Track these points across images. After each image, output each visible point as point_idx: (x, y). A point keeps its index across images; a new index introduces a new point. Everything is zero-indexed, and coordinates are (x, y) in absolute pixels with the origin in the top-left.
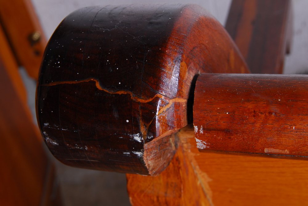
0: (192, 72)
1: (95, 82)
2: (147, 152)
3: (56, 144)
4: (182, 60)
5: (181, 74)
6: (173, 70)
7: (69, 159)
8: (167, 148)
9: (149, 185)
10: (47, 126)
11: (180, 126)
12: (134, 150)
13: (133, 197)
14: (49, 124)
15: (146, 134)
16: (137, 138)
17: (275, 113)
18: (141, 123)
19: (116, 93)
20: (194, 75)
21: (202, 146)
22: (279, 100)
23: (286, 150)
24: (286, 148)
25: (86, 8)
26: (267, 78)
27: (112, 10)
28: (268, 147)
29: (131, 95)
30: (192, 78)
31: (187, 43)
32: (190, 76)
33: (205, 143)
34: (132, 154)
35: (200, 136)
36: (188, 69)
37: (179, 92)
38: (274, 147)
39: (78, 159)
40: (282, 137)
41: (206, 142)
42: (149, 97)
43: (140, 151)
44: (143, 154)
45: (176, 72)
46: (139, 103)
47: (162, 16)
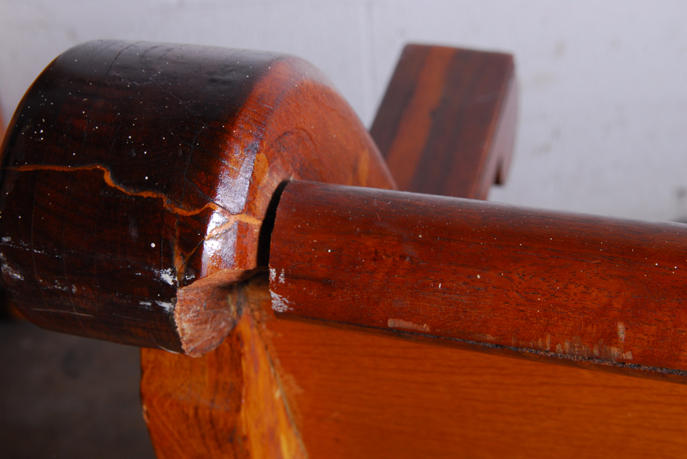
0: (278, 174)
1: (102, 173)
2: (182, 306)
3: (19, 277)
4: (261, 150)
5: (256, 174)
6: (241, 165)
7: (40, 310)
8: (222, 310)
9: (182, 385)
10: (7, 242)
11: (245, 265)
12: (159, 299)
13: (150, 405)
14: (12, 239)
15: (183, 271)
16: (167, 277)
17: (411, 258)
18: (176, 250)
19: (138, 194)
20: (280, 180)
21: (281, 306)
22: (420, 236)
23: (425, 325)
24: (424, 321)
25: (101, 41)
26: (406, 197)
27: (147, 51)
28: (394, 318)
29: (164, 200)
30: (275, 185)
31: (272, 122)
32: (271, 182)
33: (286, 301)
34: (154, 305)
35: (278, 288)
36: (269, 169)
37: (249, 204)
38: (404, 319)
39: (56, 311)
40: (419, 301)
41: (288, 300)
42: (196, 207)
43: (170, 302)
44: (175, 306)
45: (247, 169)
46: (176, 215)
47: (235, 70)
